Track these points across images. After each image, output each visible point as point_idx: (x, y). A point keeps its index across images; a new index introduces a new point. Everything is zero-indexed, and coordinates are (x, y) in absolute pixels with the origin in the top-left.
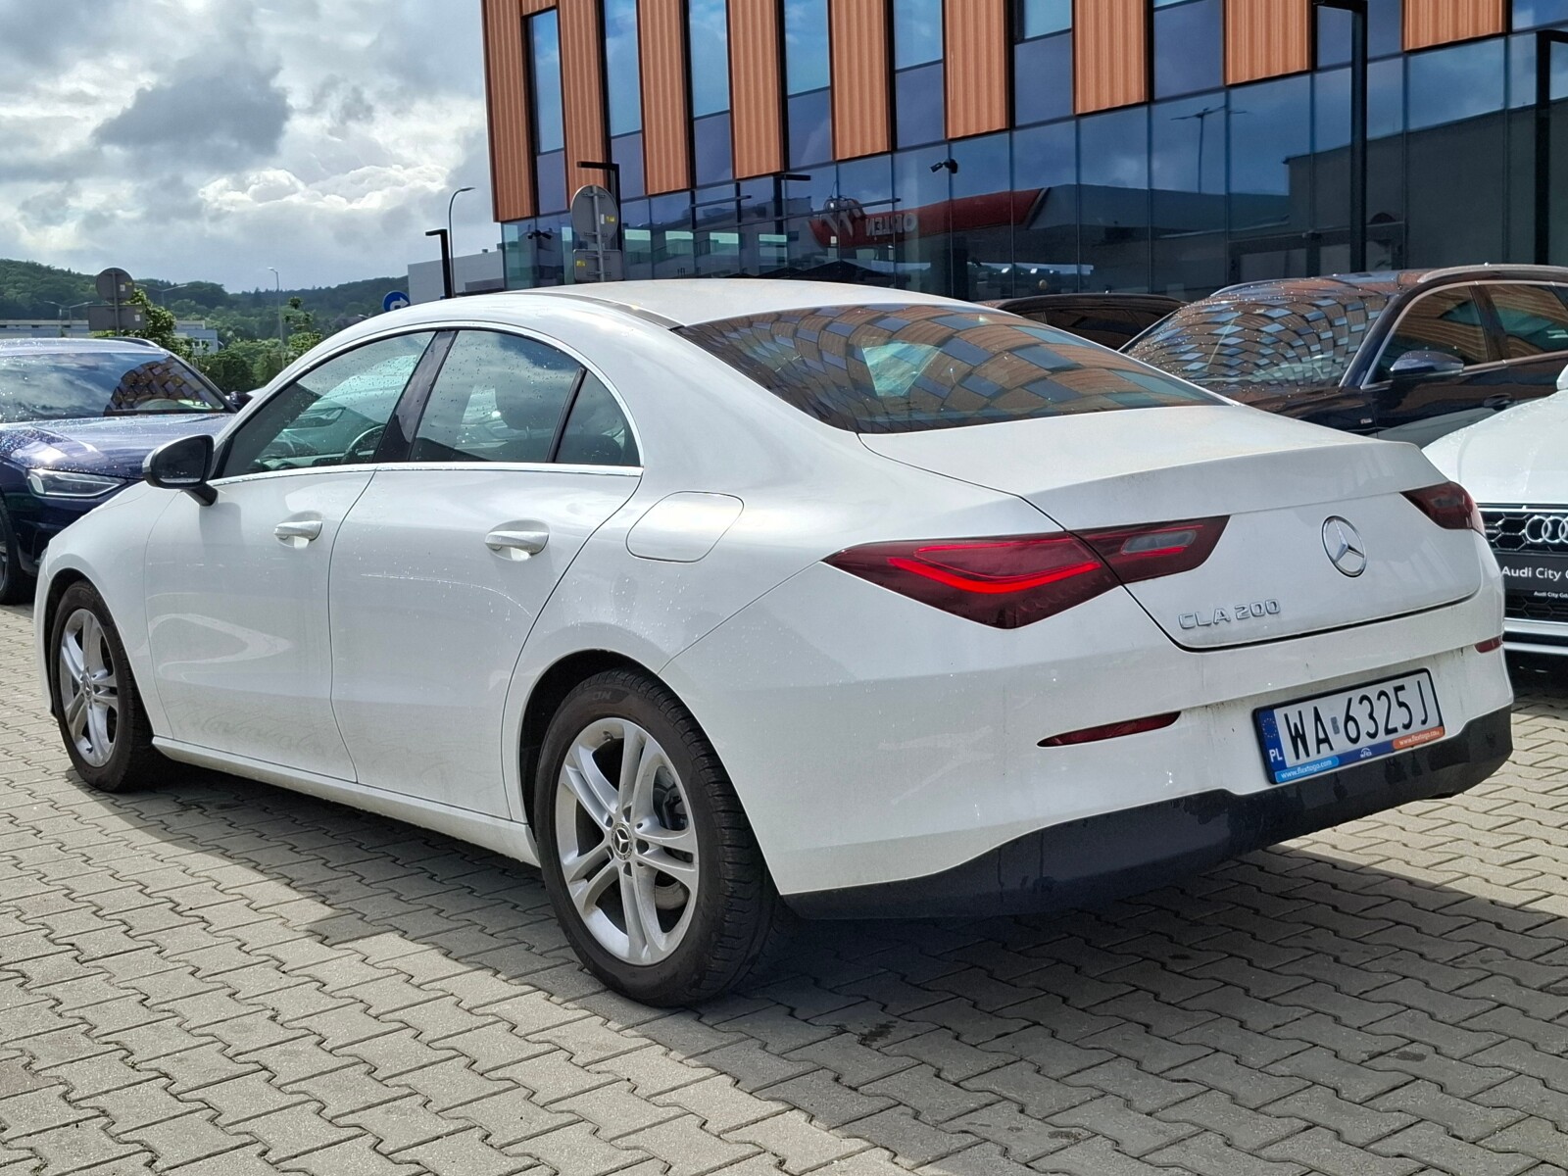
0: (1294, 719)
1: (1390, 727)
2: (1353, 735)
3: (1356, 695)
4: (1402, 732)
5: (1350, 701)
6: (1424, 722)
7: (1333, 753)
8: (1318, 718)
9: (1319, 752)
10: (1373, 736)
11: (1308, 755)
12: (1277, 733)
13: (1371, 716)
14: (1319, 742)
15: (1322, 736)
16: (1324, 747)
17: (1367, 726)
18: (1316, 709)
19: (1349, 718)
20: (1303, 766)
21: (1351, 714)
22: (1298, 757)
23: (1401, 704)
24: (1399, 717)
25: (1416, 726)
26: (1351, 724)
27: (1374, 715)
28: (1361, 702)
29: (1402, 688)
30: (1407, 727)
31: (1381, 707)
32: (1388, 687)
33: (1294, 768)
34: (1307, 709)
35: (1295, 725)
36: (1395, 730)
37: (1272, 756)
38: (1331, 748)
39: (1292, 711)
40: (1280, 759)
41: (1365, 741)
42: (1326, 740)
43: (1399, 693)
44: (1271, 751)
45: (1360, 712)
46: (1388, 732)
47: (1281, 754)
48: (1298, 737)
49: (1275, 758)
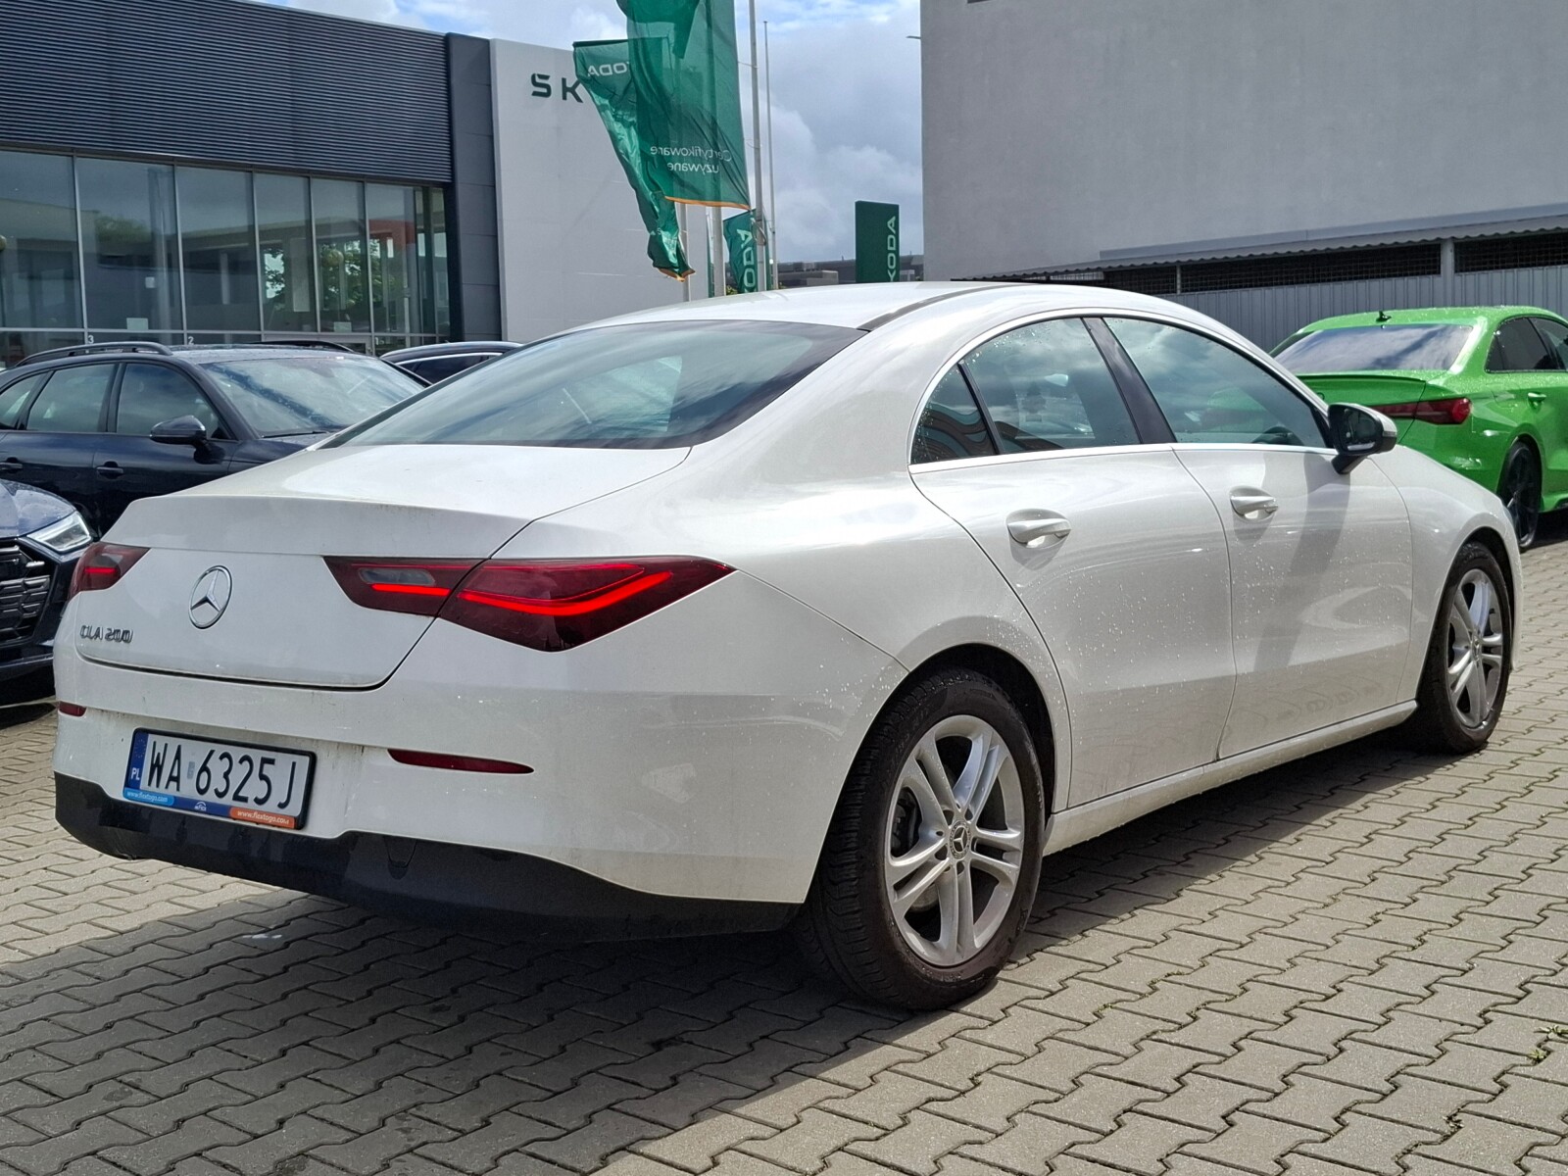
0: (160, 749)
1: (241, 794)
2: (203, 786)
3: (220, 749)
4: (251, 804)
5: (212, 752)
6: (282, 806)
7: (178, 794)
8: (178, 757)
9: (167, 787)
10: (220, 795)
11: (158, 786)
12: (144, 756)
13: (226, 775)
14: (171, 778)
15: (175, 774)
16: (173, 784)
17: (219, 783)
18: (179, 748)
19: (204, 768)
20: (152, 793)
21: (208, 765)
22: (149, 784)
23: (262, 777)
24: (255, 789)
25: (271, 805)
26: (204, 775)
27: (230, 776)
28: (221, 758)
29: (271, 762)
30: (259, 802)
31: (240, 771)
32: (256, 756)
33: (145, 792)
34: (174, 743)
35: (159, 754)
36: (245, 800)
37: (133, 773)
38: (178, 789)
39: (161, 741)
40: (138, 779)
41: (210, 797)
42: (177, 779)
43: (266, 766)
44: (134, 769)
45: (218, 767)
46: (236, 797)
47: (140, 776)
48: (157, 766)
49: (135, 776)
